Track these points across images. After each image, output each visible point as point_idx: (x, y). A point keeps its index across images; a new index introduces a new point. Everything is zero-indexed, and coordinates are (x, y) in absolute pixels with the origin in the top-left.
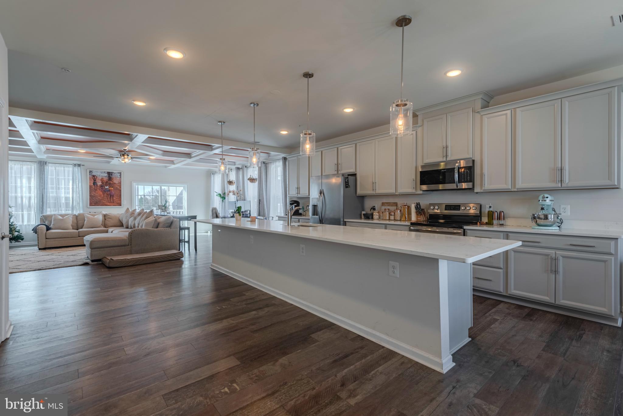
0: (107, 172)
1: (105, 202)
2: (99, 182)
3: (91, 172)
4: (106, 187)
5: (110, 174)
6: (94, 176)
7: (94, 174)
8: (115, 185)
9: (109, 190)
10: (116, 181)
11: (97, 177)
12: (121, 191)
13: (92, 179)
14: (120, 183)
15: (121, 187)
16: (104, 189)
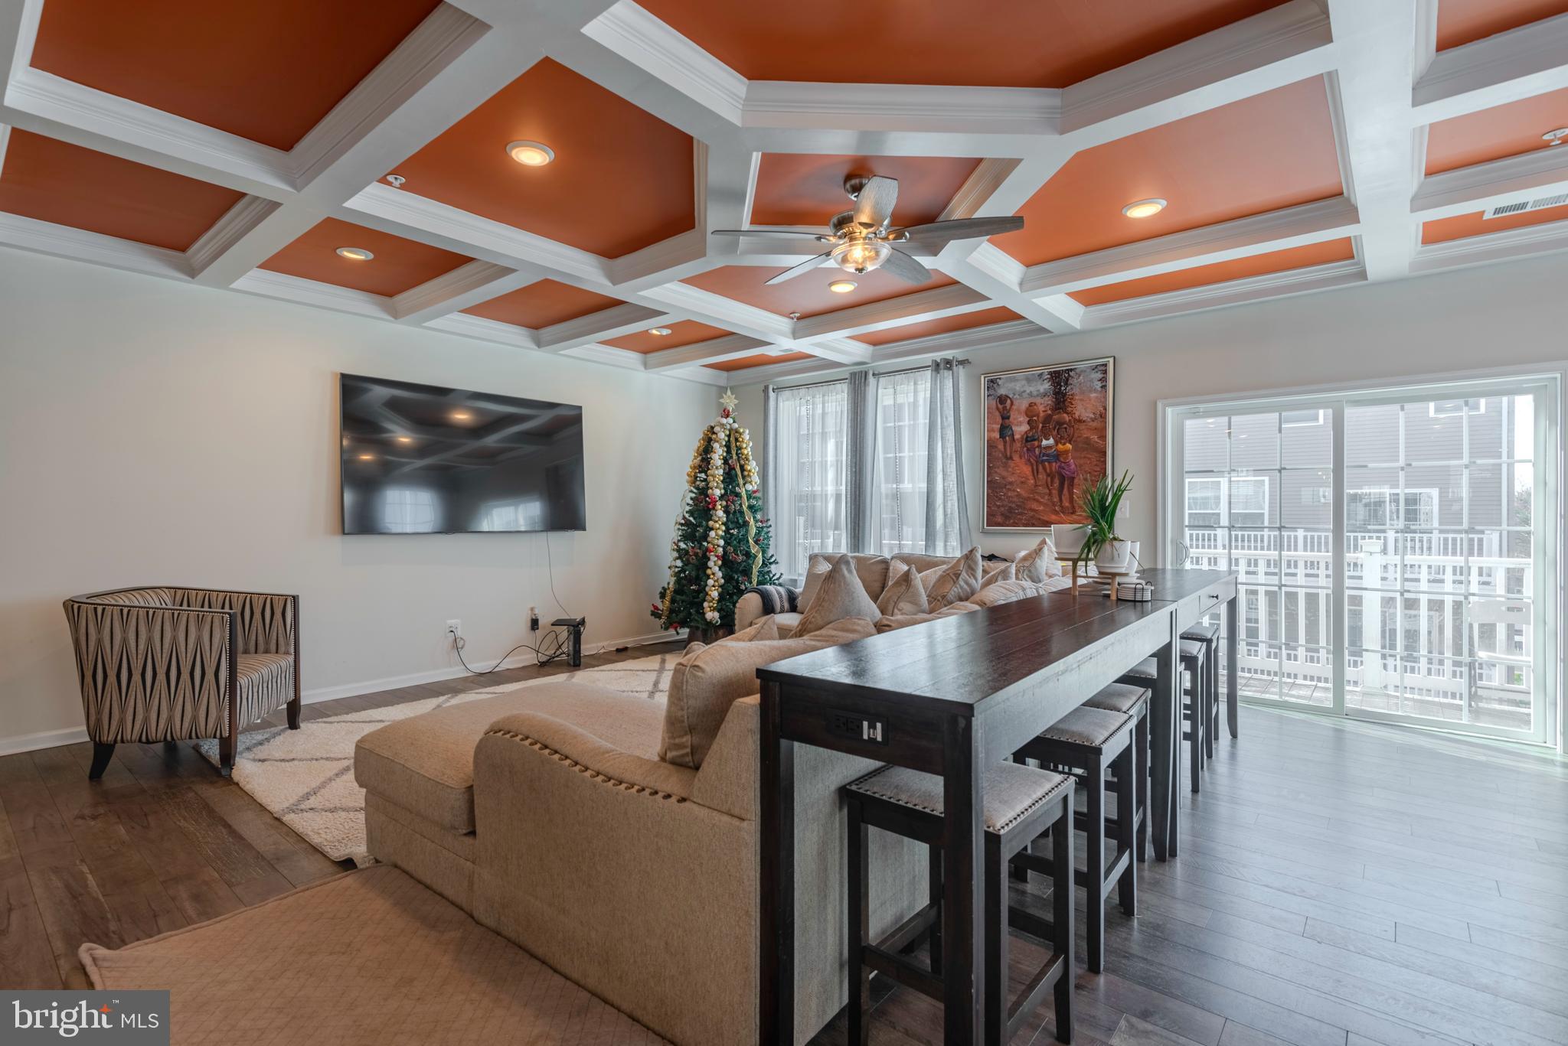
0: (1050, 373)
1: (1042, 508)
2: (1020, 424)
3: (992, 383)
4: (1045, 443)
5: (1060, 379)
6: (1002, 399)
7: (1002, 391)
8: (1082, 427)
9: (1057, 456)
10: (1083, 410)
11: (1012, 404)
12: (1104, 453)
13: (997, 413)
14: (1103, 416)
15: (1103, 437)
16: (1037, 451)
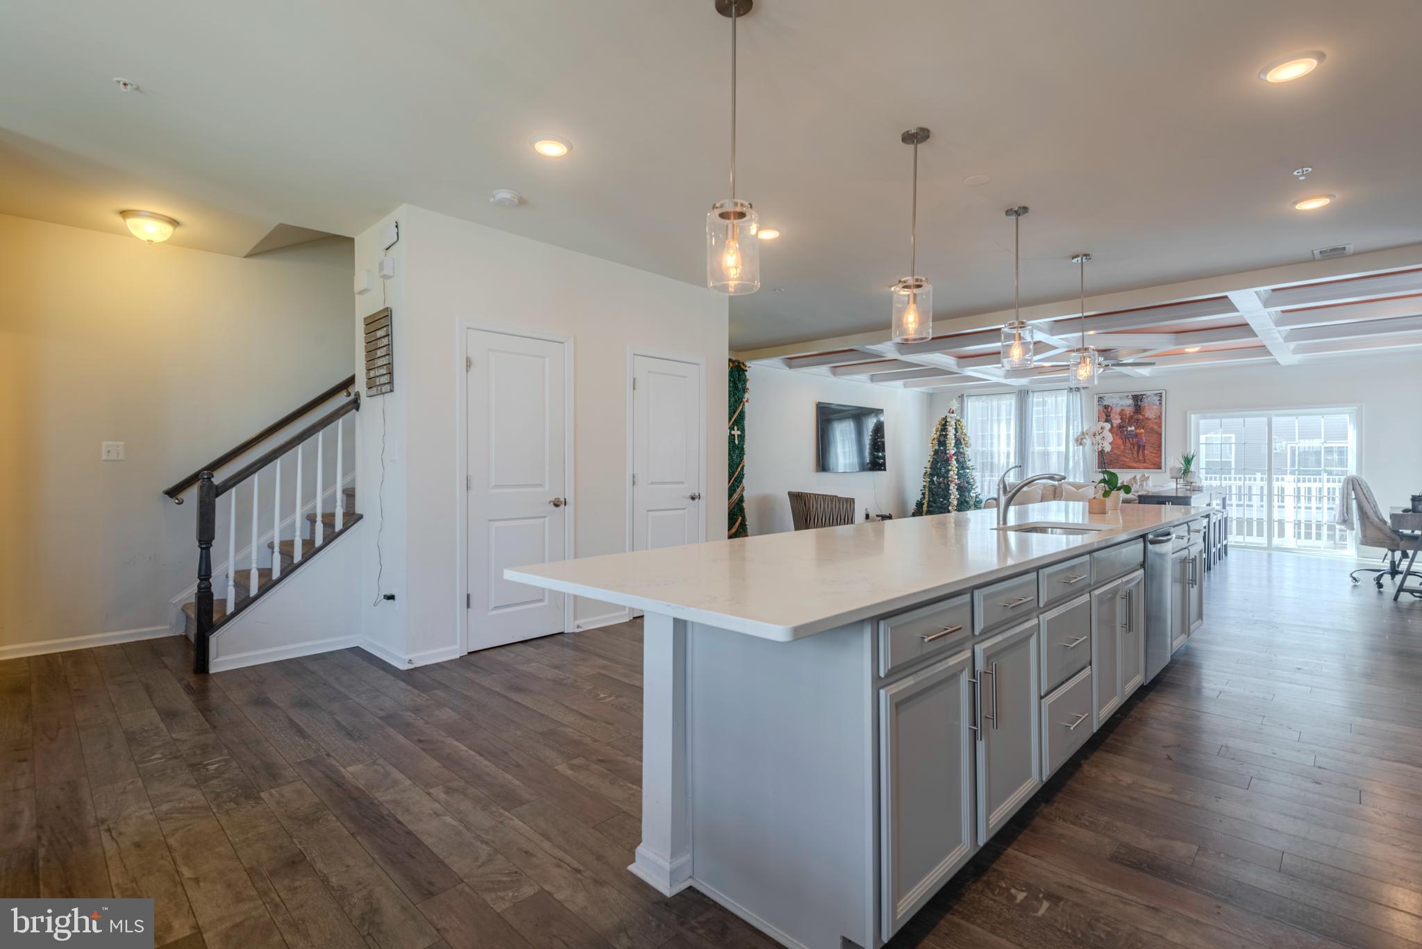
0: (1133, 396)
1: (1128, 460)
2: (1116, 419)
3: (1101, 398)
4: (1129, 429)
5: (1137, 399)
6: (1106, 407)
7: (1106, 403)
8: (1149, 422)
9: (1136, 435)
10: (1150, 414)
11: (1112, 409)
12: (1161, 435)
13: (1104, 414)
14: (1160, 417)
15: (1160, 427)
16: (1125, 433)
